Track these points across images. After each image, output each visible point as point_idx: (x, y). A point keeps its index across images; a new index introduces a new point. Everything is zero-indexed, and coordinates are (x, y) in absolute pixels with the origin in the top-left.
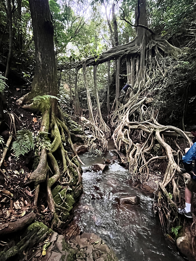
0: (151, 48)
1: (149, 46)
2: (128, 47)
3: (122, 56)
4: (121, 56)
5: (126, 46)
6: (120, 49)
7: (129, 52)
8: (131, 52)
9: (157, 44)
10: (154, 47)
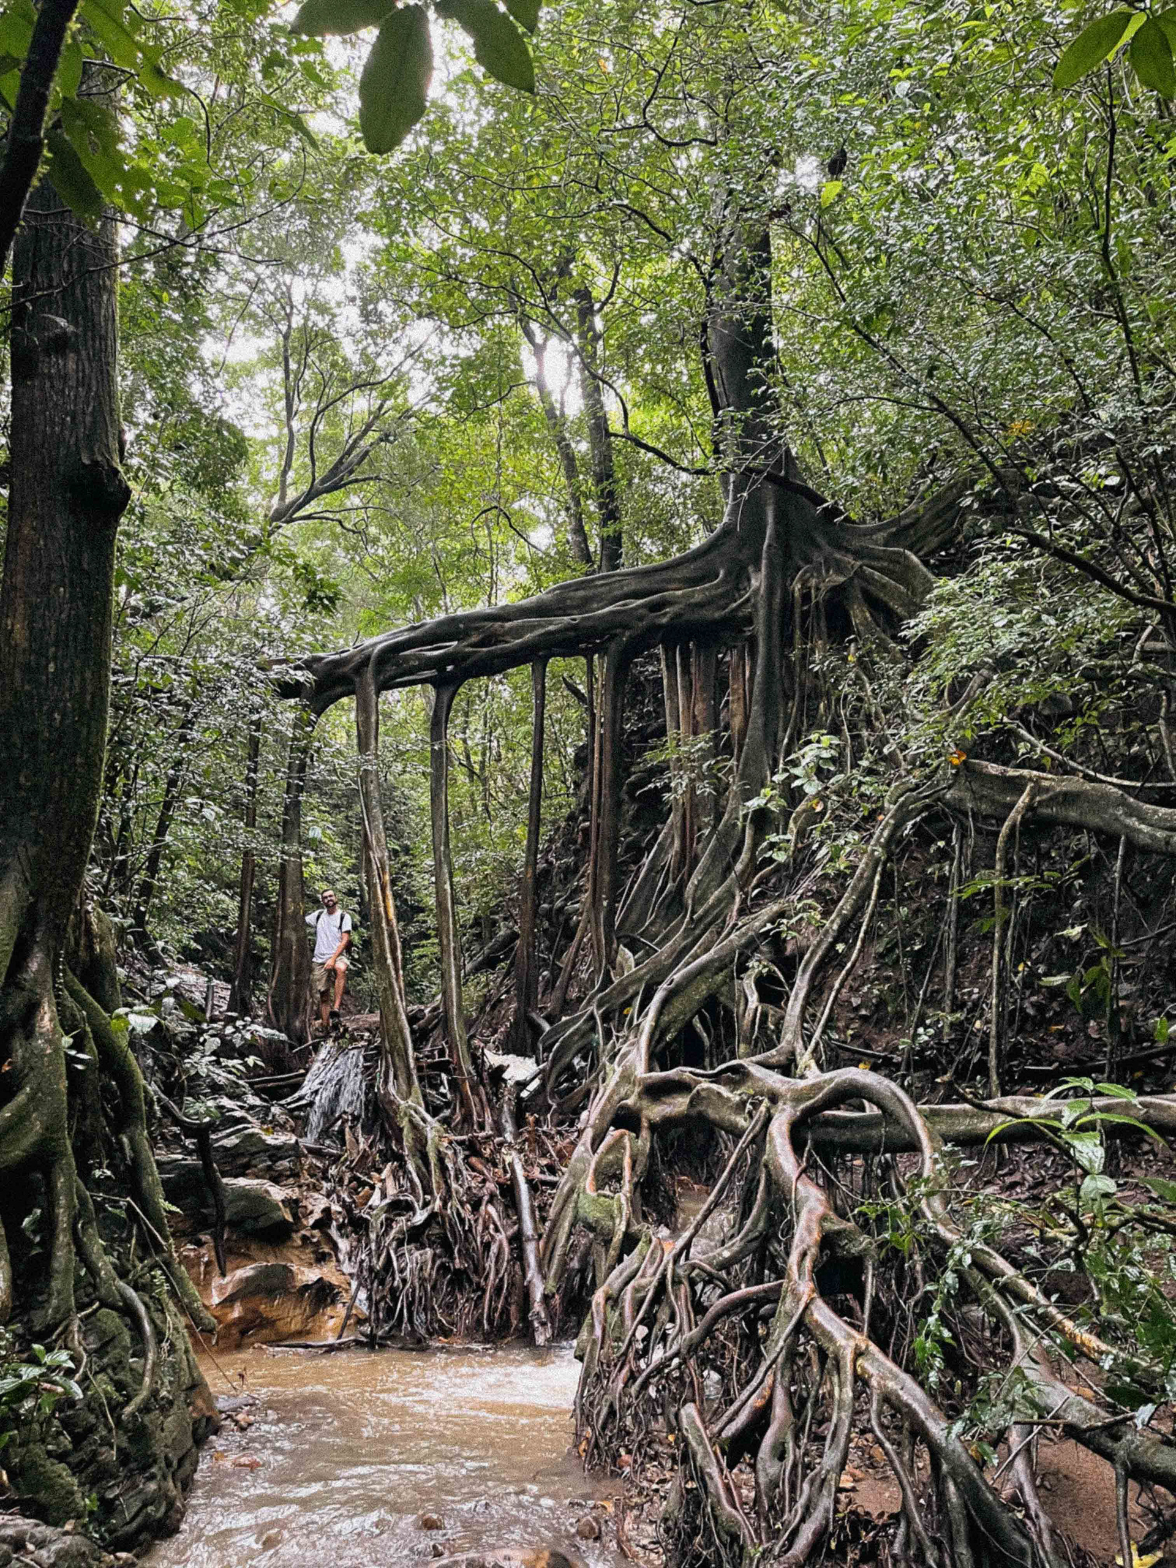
0: (820, 598)
1: (807, 580)
2: (670, 581)
3: (627, 633)
4: (623, 634)
5: (657, 577)
6: (617, 593)
7: (678, 616)
8: (686, 617)
9: (859, 574)
10: (838, 591)
